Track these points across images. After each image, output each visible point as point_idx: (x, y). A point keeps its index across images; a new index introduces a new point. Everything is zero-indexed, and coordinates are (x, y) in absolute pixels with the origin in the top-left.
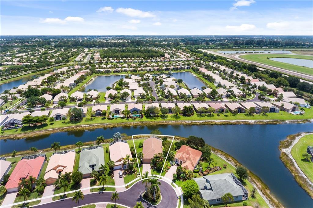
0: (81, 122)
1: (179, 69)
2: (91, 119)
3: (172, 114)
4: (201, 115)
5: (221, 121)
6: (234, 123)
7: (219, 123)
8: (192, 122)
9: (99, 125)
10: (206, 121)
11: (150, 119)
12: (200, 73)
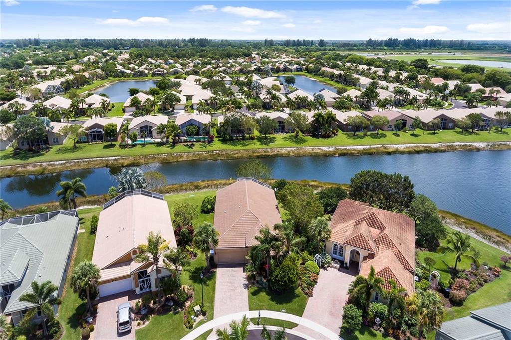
0: (43, 155)
1: (281, 71)
2: (75, 149)
3: (285, 135)
4: (354, 135)
5: (408, 145)
6: (442, 148)
7: (407, 150)
8: (338, 149)
9: (94, 161)
10: (372, 146)
11: (232, 145)
12: (323, 75)
